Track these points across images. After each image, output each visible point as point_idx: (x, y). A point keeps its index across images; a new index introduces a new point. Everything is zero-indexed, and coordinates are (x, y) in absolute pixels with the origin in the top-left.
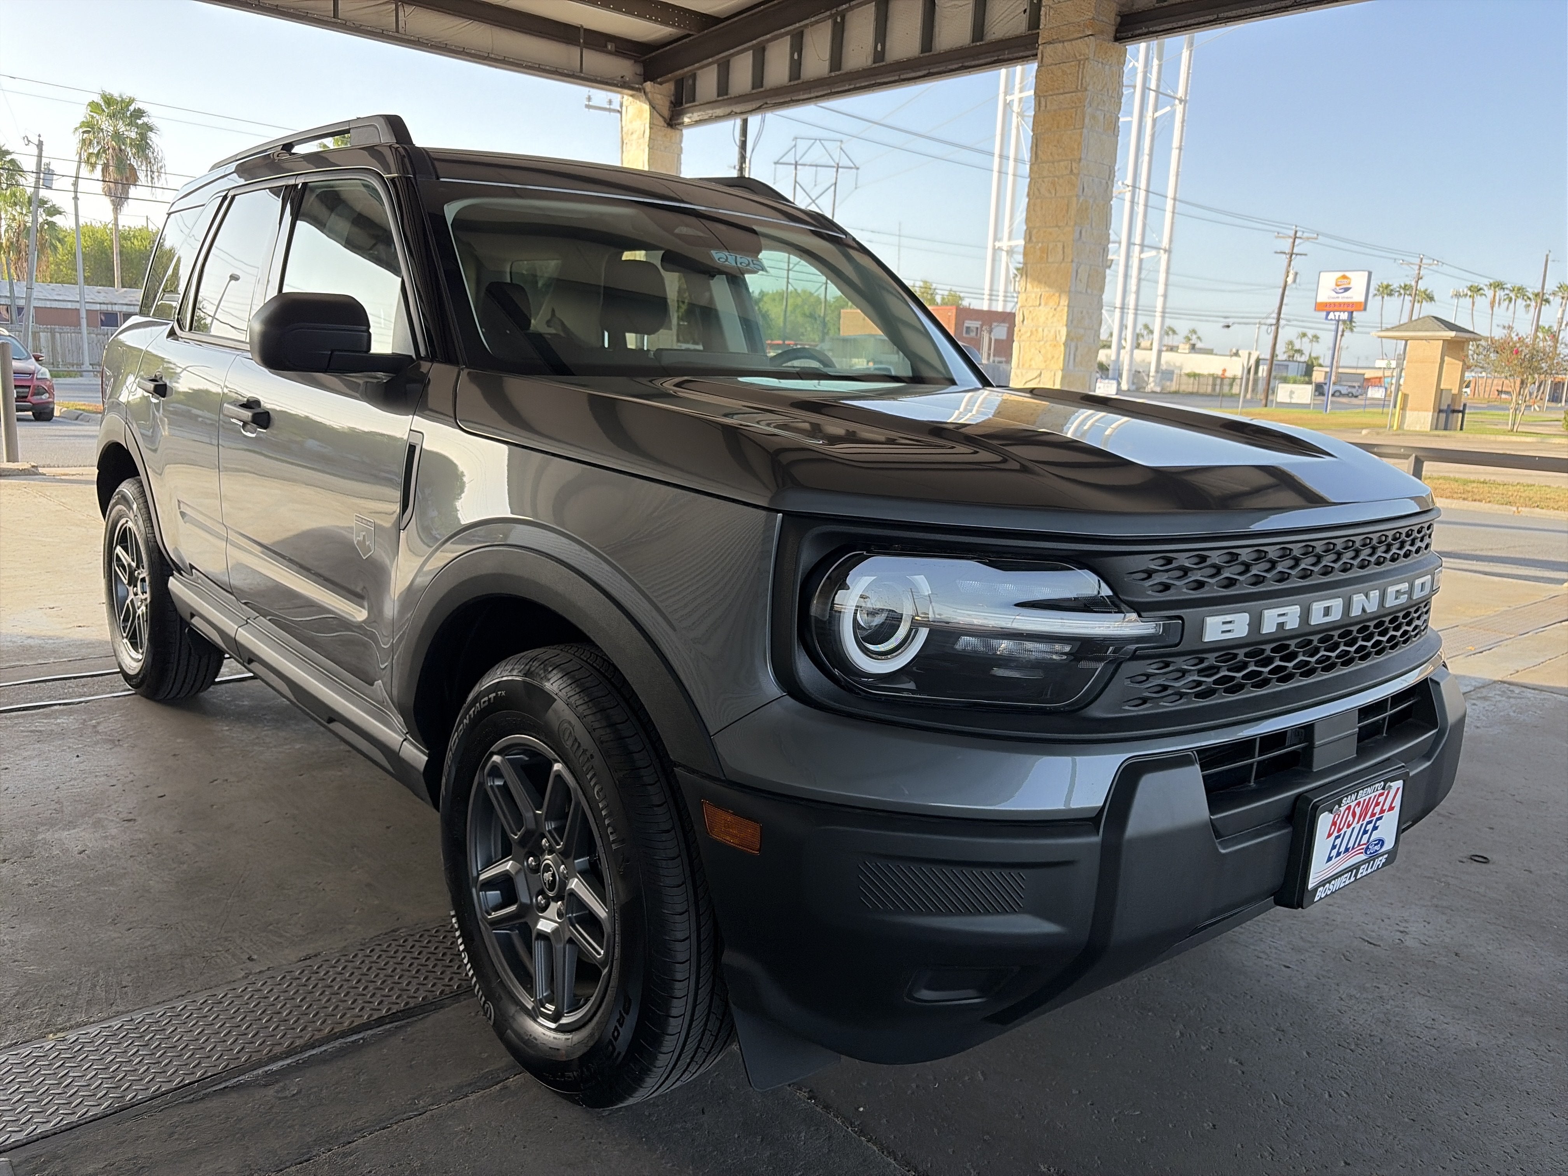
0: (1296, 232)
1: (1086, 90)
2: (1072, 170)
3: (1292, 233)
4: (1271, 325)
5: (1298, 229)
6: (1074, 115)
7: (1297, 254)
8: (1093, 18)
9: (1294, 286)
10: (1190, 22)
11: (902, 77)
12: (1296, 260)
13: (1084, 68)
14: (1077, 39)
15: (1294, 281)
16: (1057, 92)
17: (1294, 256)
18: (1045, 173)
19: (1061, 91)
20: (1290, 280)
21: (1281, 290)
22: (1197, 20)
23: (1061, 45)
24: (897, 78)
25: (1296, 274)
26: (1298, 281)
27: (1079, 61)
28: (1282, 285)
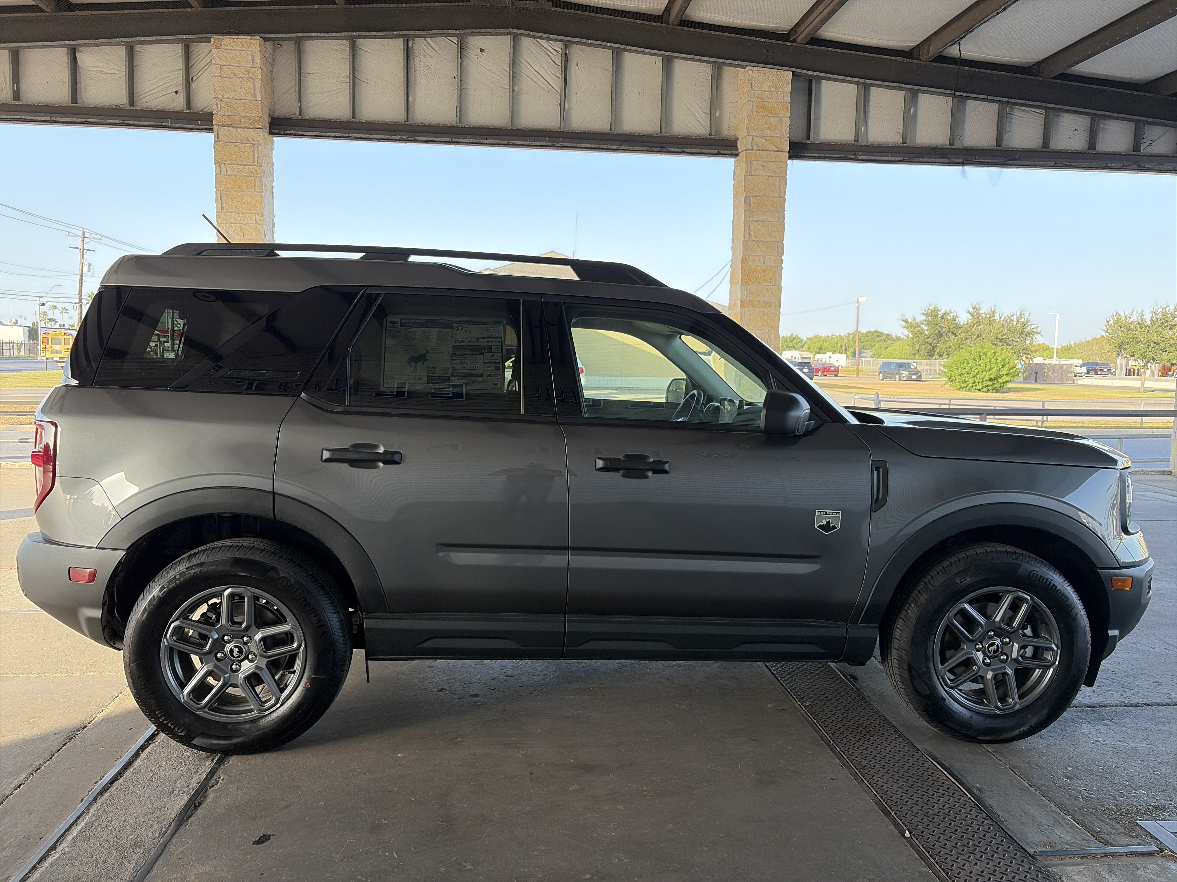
0: (84, 233)
1: (262, 166)
2: (256, 221)
3: (80, 234)
4: (76, 303)
5: (84, 230)
6: (253, 182)
7: (87, 250)
8: (260, 117)
9: (89, 274)
10: (328, 134)
11: (53, 119)
12: (87, 255)
13: (258, 150)
14: (249, 128)
15: (89, 271)
16: (235, 162)
17: (85, 251)
18: (232, 220)
19: (240, 163)
20: (85, 269)
21: (78, 277)
22: (334, 135)
23: (235, 129)
24: (48, 119)
25: (90, 265)
26: (91, 270)
27: (254, 145)
28: (79, 273)
